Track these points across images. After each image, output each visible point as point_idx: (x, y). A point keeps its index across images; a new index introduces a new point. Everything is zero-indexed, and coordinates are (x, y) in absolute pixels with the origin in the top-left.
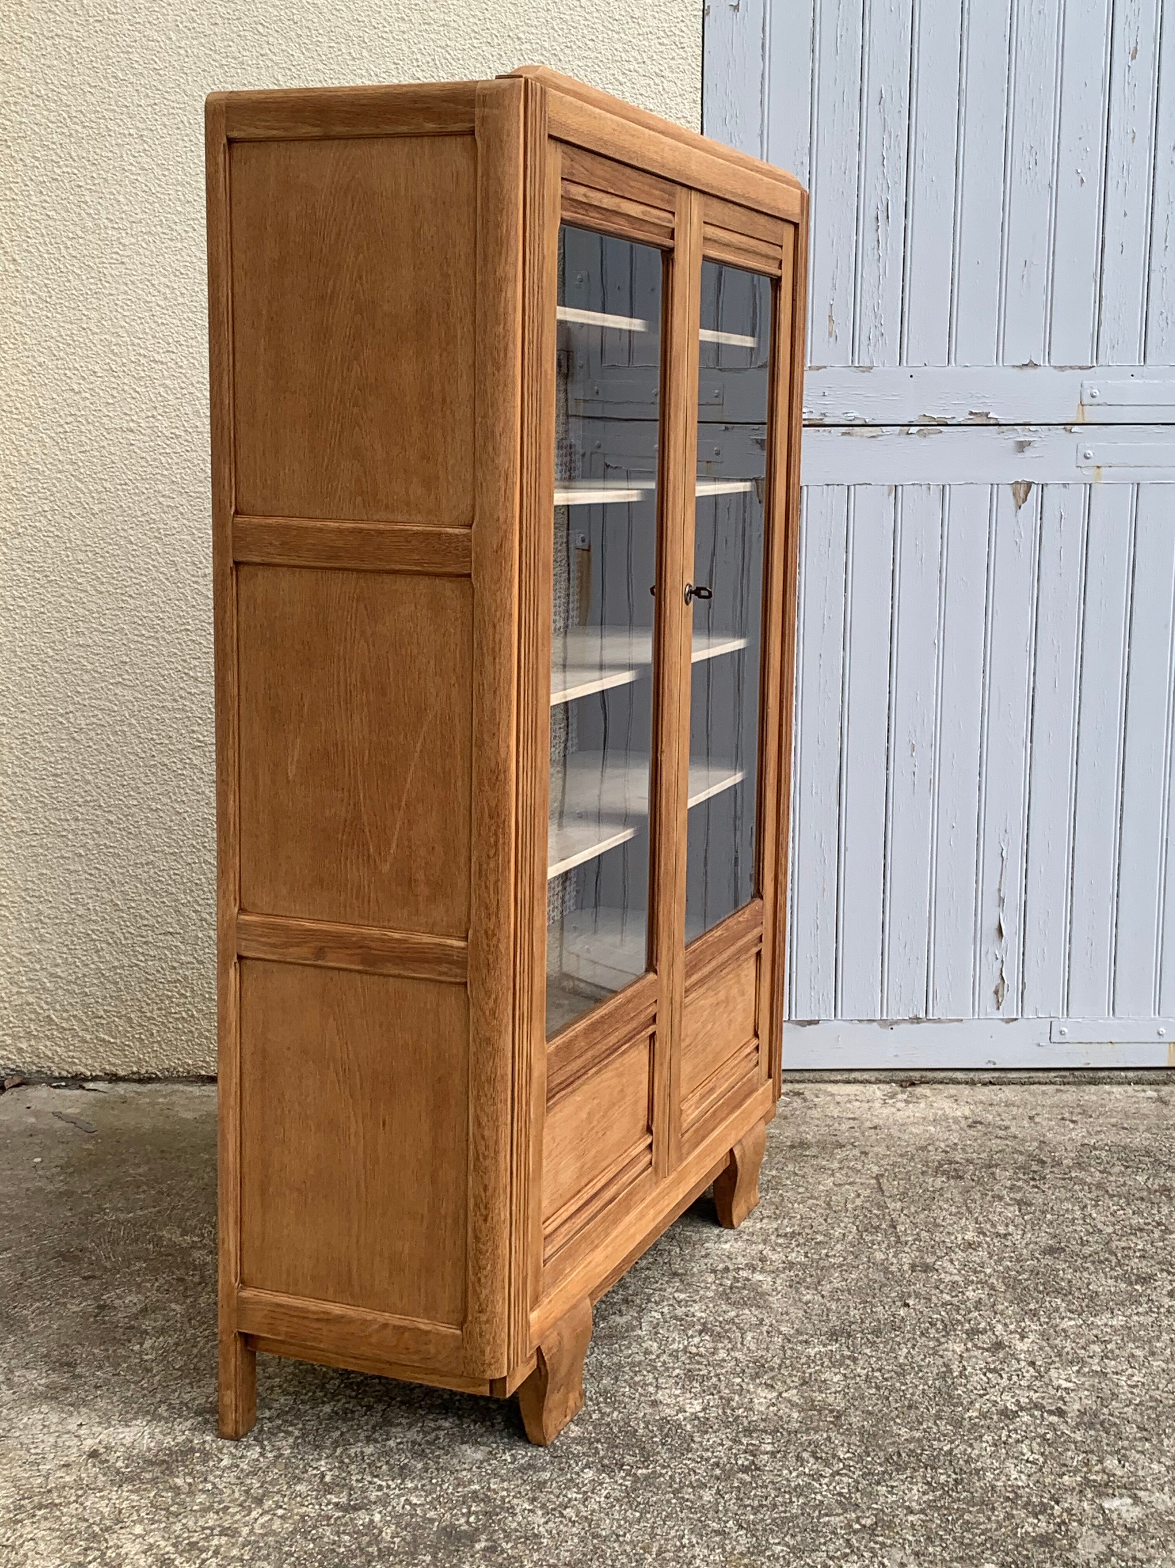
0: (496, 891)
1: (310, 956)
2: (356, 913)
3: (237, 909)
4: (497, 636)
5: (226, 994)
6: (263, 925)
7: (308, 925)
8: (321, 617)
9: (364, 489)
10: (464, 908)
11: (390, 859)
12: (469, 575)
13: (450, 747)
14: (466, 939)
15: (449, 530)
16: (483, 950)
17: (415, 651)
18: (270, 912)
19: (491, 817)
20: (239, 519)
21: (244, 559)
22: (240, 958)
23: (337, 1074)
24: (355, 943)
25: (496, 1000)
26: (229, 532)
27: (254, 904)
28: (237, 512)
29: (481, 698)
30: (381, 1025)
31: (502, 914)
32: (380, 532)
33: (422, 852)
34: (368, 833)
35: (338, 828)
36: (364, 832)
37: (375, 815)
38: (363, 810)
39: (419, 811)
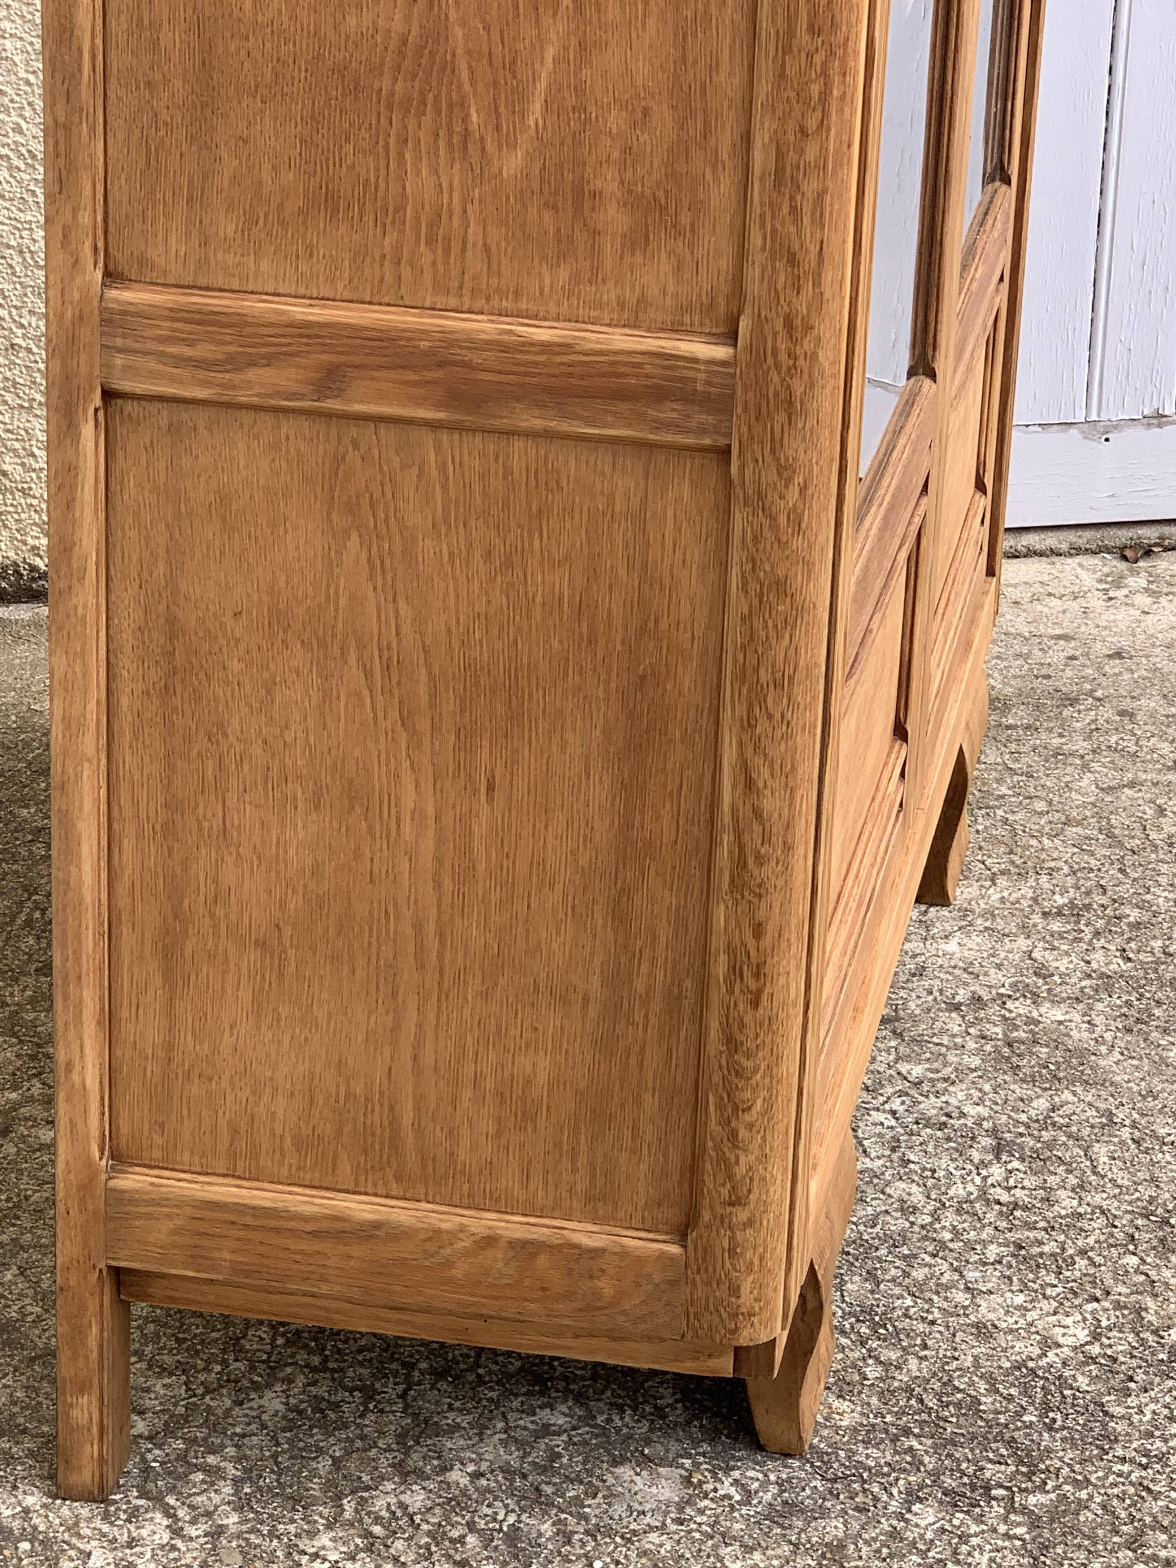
0: (819, 221)
1: (304, 389)
2: (428, 277)
3: (99, 274)
5: (73, 487)
6: (175, 314)
7: (299, 311)
10: (725, 263)
11: (525, 140)
14: (731, 337)
16: (777, 366)
18: (189, 280)
19: (813, 30)
22: (108, 395)
23: (368, 674)
24: (425, 353)
25: (803, 489)
27: (142, 261)
30: (488, 555)
31: (828, 275)
33: (616, 121)
34: (465, 74)
35: (382, 63)
36: (453, 71)
37: (487, 28)
38: (453, 16)
39: (610, 16)
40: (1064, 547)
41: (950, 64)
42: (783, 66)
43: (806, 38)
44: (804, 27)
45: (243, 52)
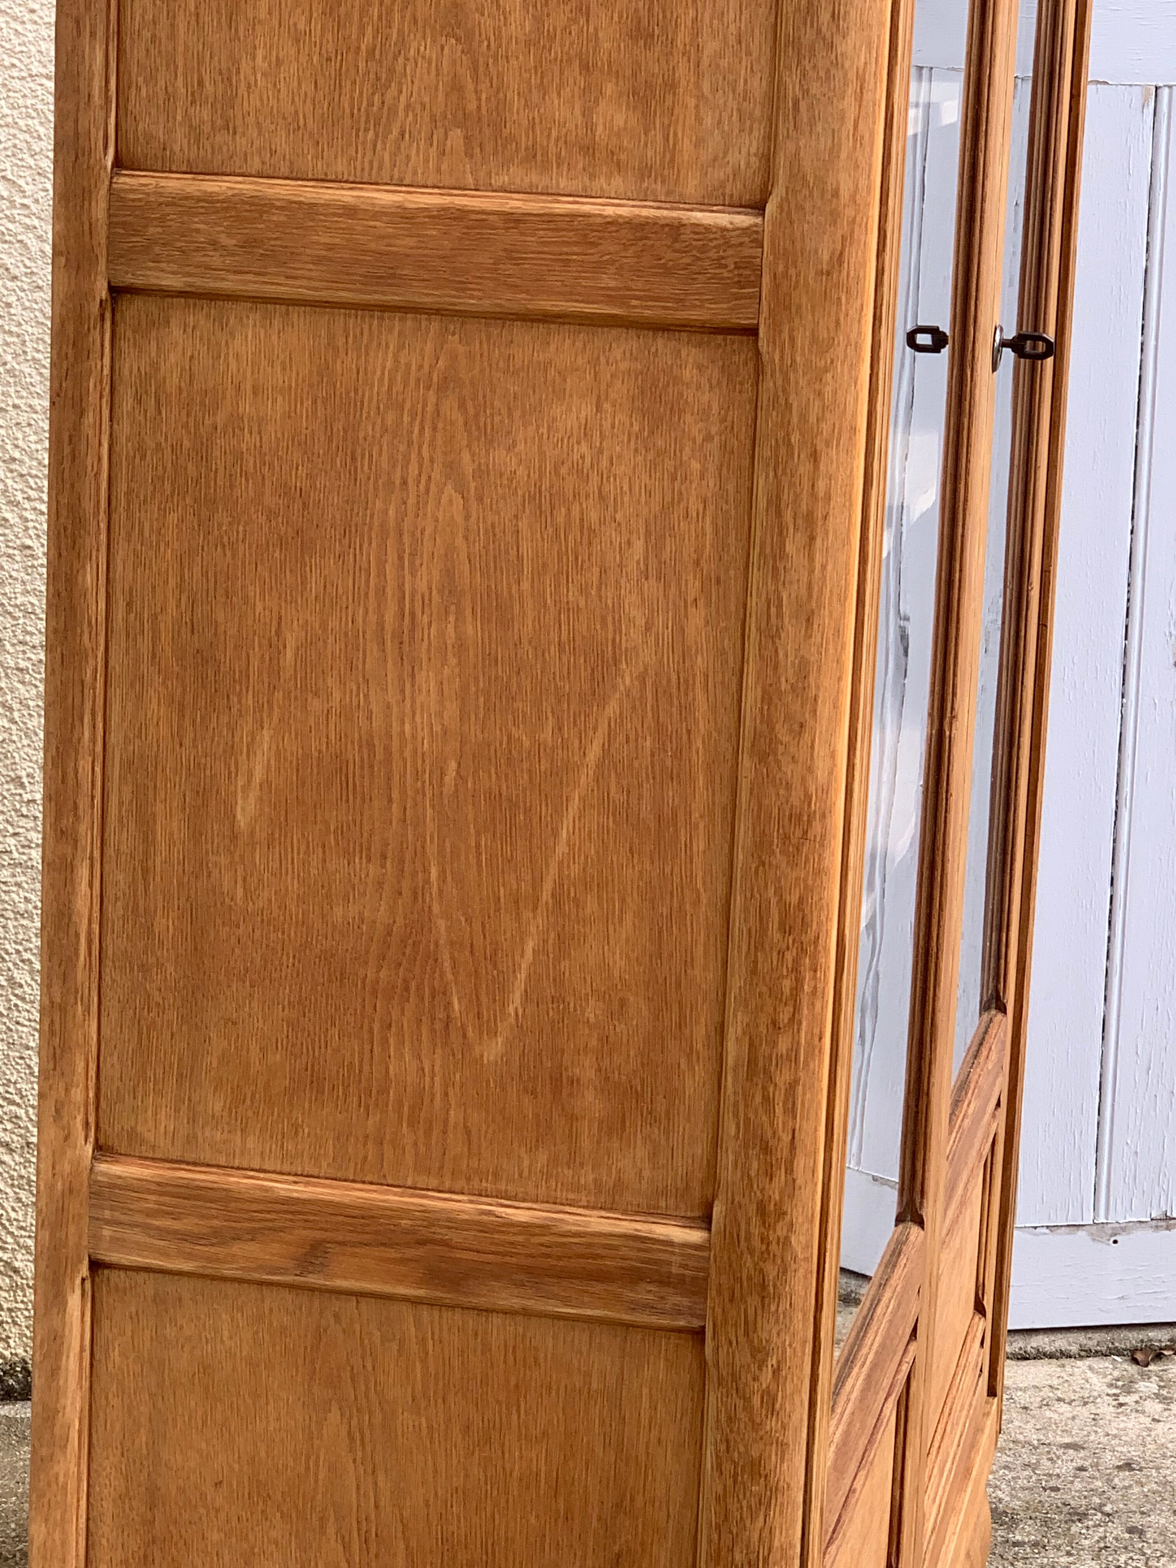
0: (791, 1111)
1: (286, 1264)
2: (409, 1158)
3: (89, 1148)
4: (821, 485)
5: (58, 1355)
6: (162, 1188)
7: (284, 1188)
8: (339, 426)
9: (472, 106)
10: (700, 1150)
11: (504, 1028)
12: (752, 332)
13: (678, 754)
14: (705, 1221)
15: (699, 217)
16: (751, 1251)
17: (593, 516)
18: (176, 1154)
19: (785, 929)
20: (127, 181)
21: (138, 282)
22: (95, 1266)
23: (347, 1547)
24: (406, 1232)
25: (776, 1372)
26: (99, 209)
27: (133, 1135)
28: (118, 163)
29: (771, 633)
30: (467, 1428)
31: (800, 1163)
32: (513, 220)
33: (593, 1011)
34: (447, 965)
35: (367, 952)
36: (436, 960)
37: (469, 921)
38: (436, 908)
39: (588, 911)
40: (1074, 1349)
41: (935, 921)
42: (755, 962)
43: (777, 936)
44: (776, 926)
45: (233, 940)
